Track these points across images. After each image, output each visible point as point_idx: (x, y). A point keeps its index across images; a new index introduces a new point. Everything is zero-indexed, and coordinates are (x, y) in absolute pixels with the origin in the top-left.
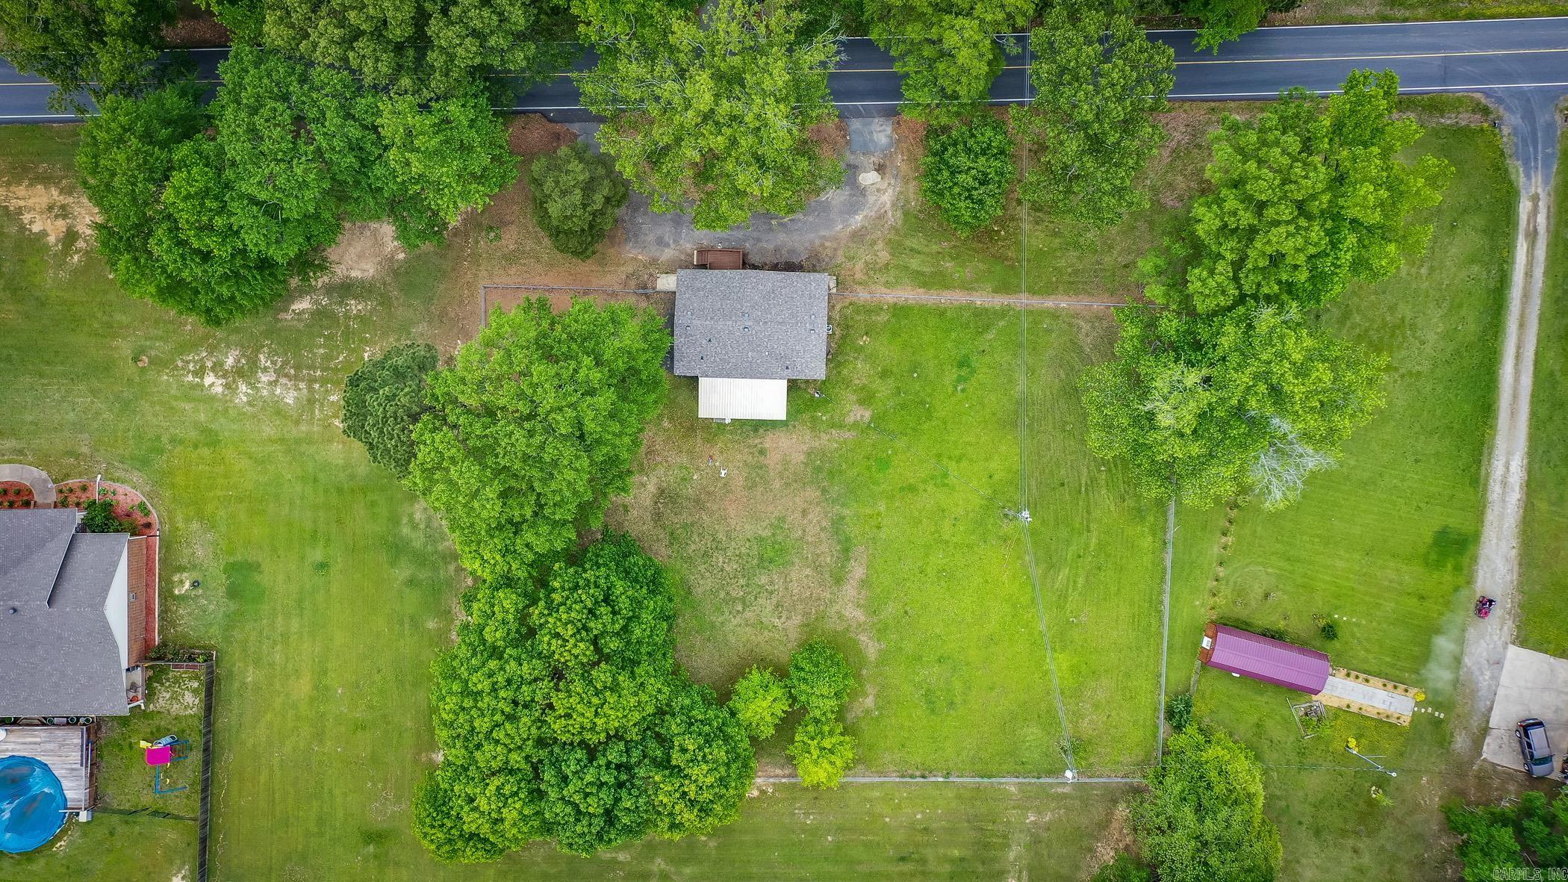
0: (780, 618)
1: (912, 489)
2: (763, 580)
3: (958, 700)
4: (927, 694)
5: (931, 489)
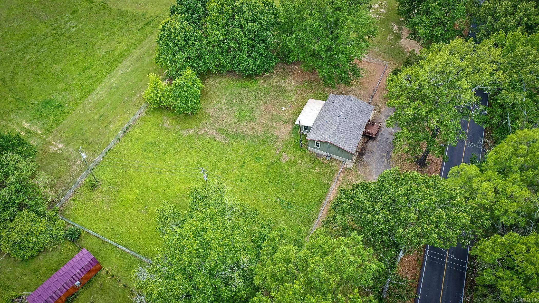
0: (217, 109)
1: (242, 166)
2: (234, 108)
3: (145, 153)
4: (155, 144)
5: (238, 173)
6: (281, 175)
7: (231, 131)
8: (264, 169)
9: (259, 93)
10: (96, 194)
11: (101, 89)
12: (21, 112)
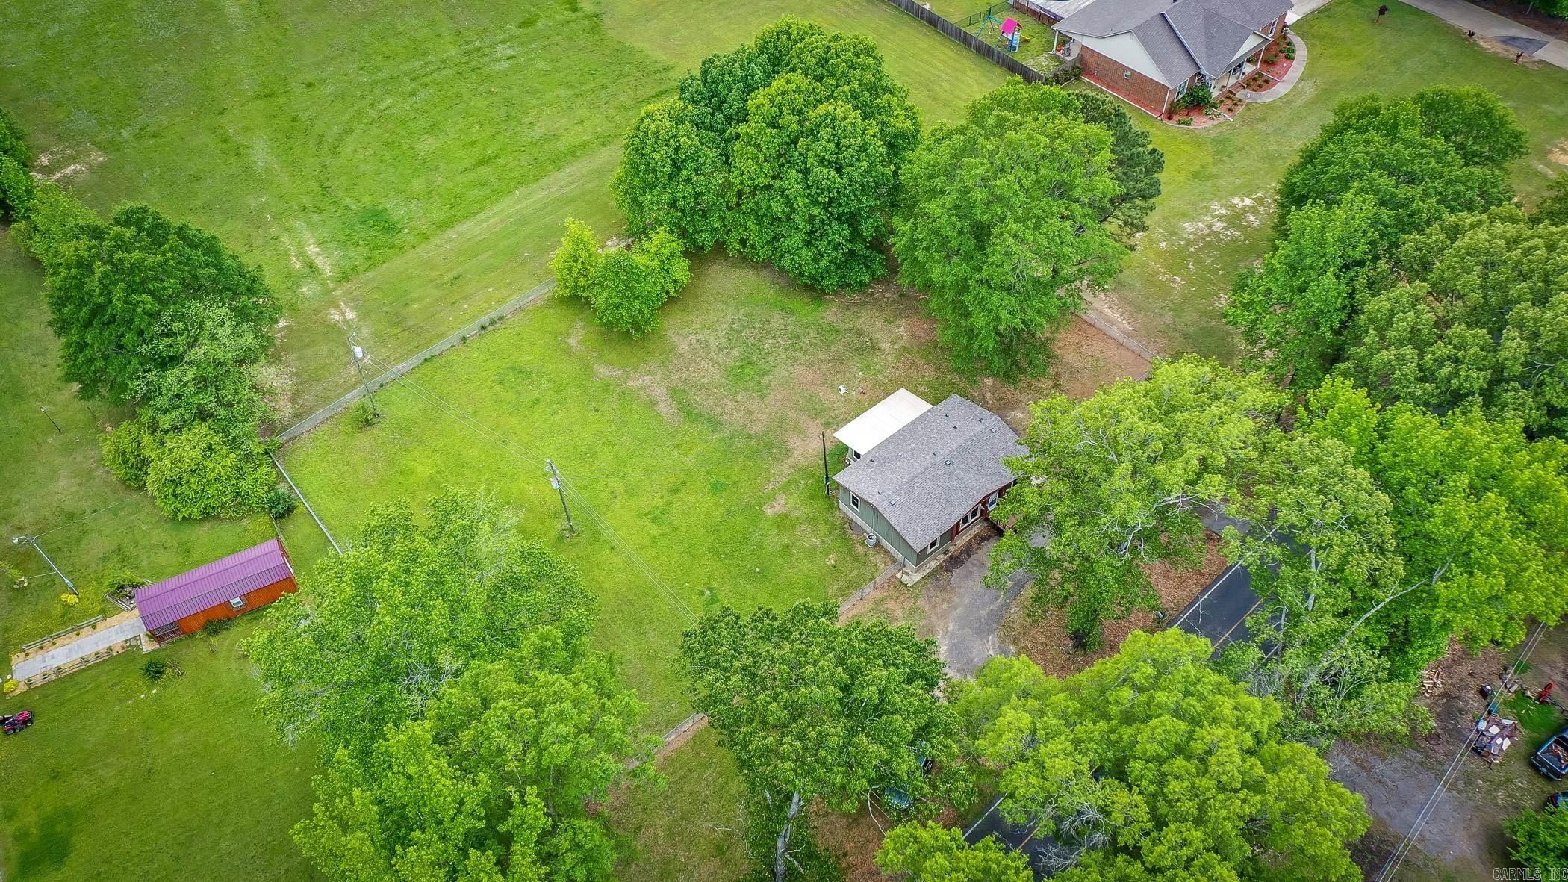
0: (697, 341)
1: (675, 490)
2: (735, 353)
3: (498, 388)
4: (528, 375)
5: (658, 502)
6: (745, 540)
7: (697, 403)
8: (718, 514)
9: (812, 334)
10: (364, 439)
11: (487, 219)
12: (317, 218)
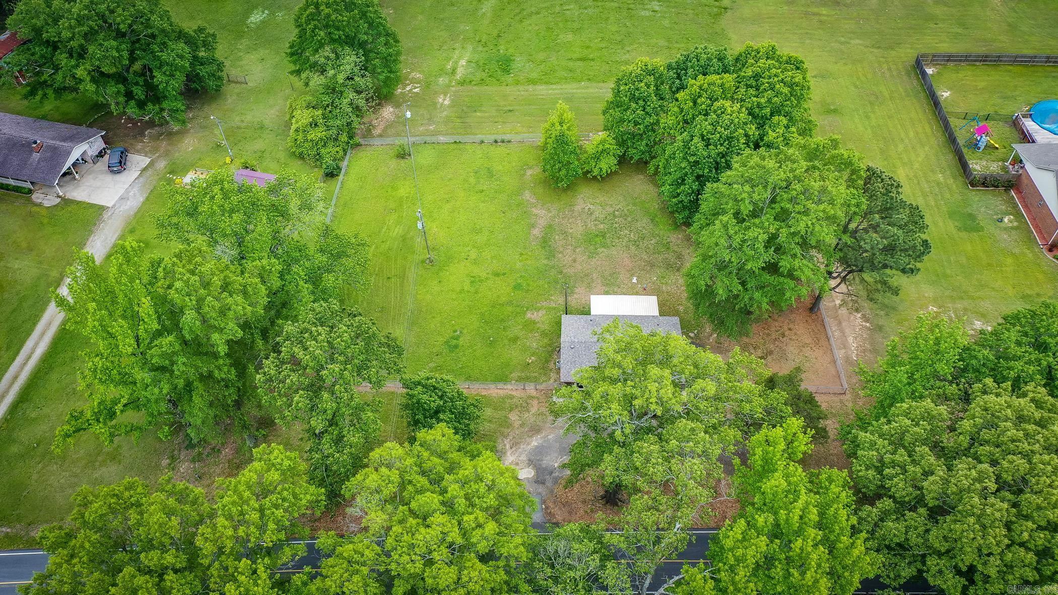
0: (589, 209)
1: (497, 275)
2: (602, 226)
3: (472, 174)
4: (492, 176)
5: (483, 275)
6: (502, 320)
7: (554, 239)
8: (504, 299)
9: (653, 242)
10: (394, 163)
11: (554, 90)
12: (480, 49)
